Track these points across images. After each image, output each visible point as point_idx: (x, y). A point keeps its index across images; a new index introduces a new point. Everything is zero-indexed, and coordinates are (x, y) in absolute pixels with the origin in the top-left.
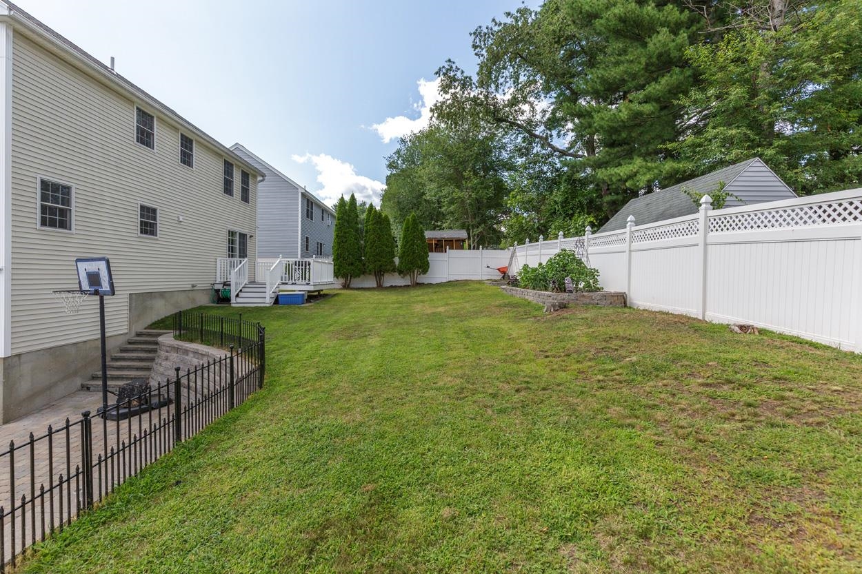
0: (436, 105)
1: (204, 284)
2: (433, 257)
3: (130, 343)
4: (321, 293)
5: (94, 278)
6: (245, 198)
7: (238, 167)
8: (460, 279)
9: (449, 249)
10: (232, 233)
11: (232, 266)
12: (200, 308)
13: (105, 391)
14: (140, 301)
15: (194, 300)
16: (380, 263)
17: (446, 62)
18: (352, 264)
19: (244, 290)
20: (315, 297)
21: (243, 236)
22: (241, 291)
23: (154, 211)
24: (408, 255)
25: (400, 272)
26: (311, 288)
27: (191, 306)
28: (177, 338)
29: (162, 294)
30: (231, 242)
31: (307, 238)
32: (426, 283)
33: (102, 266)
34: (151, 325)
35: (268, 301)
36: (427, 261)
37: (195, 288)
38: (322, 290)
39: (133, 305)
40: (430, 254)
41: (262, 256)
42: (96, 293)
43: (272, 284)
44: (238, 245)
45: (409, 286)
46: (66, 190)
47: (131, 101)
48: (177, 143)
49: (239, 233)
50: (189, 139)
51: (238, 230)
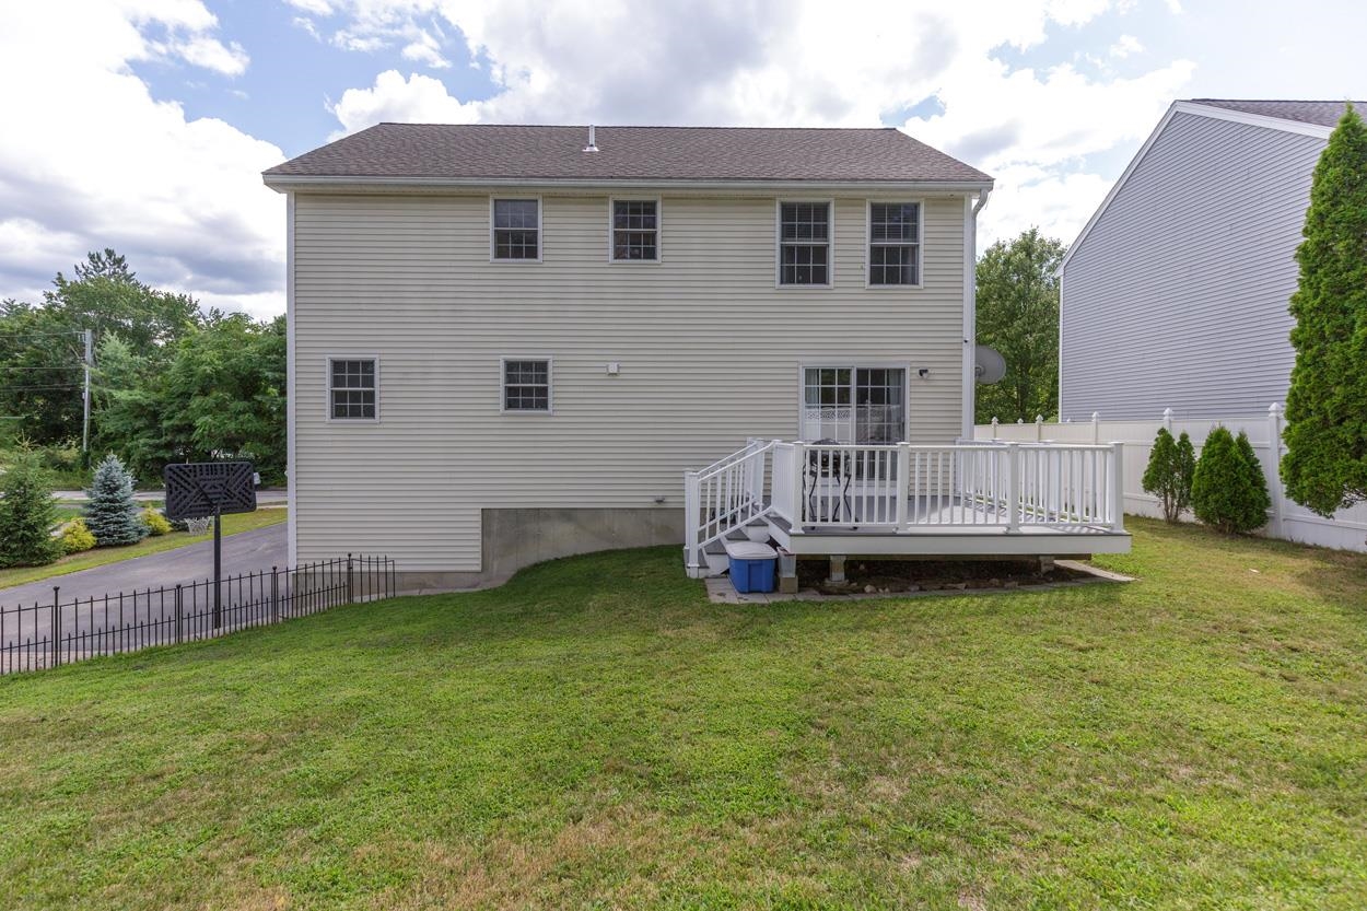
7: (851, 202)
10: (823, 375)
15: (666, 530)
23: (543, 365)
39: (496, 528)
46: (368, 366)
47: (483, 197)
48: (604, 225)
49: (859, 371)
50: (646, 203)
51: (855, 361)
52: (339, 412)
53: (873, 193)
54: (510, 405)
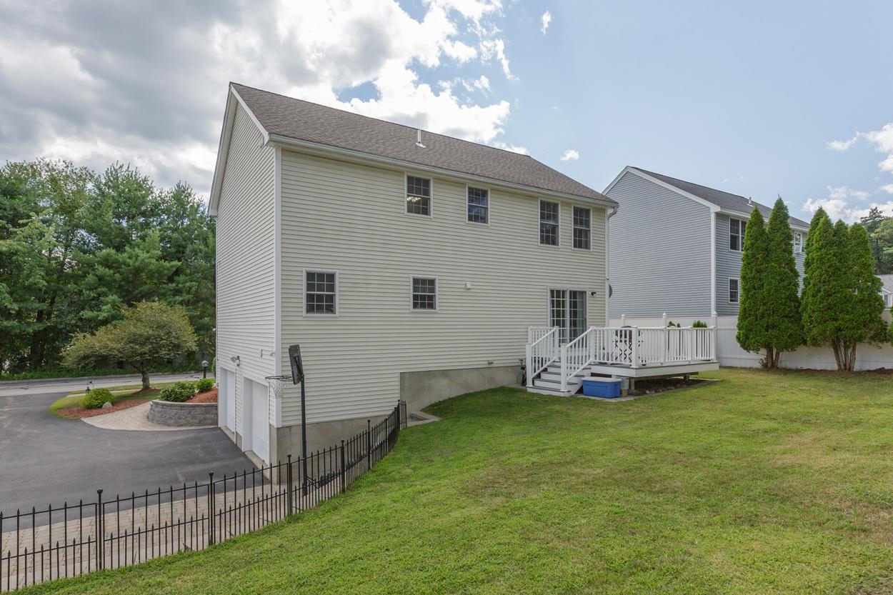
4: (691, 378)
6: (581, 240)
7: (567, 204)
10: (557, 295)
14: (414, 380)
15: (491, 380)
19: (550, 370)
20: (672, 382)
21: (579, 294)
22: (545, 370)
23: (432, 283)
26: (631, 373)
27: (487, 387)
29: (444, 373)
30: (557, 304)
31: (734, 282)
34: (428, 407)
35: (564, 389)
37: (492, 366)
39: (407, 384)
46: (331, 277)
47: (400, 172)
48: (463, 200)
49: (570, 292)
50: (482, 190)
51: (568, 286)
52: (310, 309)
53: (576, 202)
54: (415, 306)
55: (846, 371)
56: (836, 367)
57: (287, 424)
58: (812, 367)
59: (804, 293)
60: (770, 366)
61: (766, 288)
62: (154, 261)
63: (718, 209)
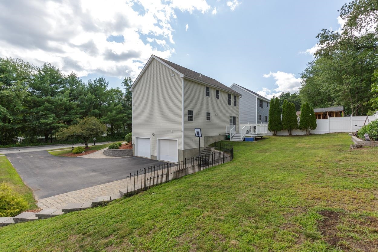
0: (317, 51)
1: (222, 134)
2: (319, 121)
3: (205, 150)
4: (263, 137)
5: (198, 133)
6: (235, 105)
7: (233, 95)
8: (337, 132)
9: (330, 117)
10: (231, 117)
11: (231, 128)
12: (222, 141)
13: (200, 161)
14: (207, 138)
15: (220, 139)
16: (290, 125)
17: (322, 30)
18: (277, 126)
20: (259, 139)
21: (234, 117)
22: (233, 136)
23: (210, 113)
24: (304, 121)
25: (301, 129)
26: (256, 136)
27: (219, 140)
28: (215, 149)
29: (212, 137)
30: (231, 120)
31: (260, 115)
32: (316, 134)
33: (199, 130)
34: (210, 145)
35: (241, 140)
36: (316, 123)
37: (220, 135)
38: (263, 136)
39: (205, 139)
40: (317, 120)
41: (241, 123)
42: (198, 136)
43: (243, 134)
44: (233, 121)
45: (305, 135)
46: (192, 112)
48: (215, 93)
50: (218, 91)
51: (233, 115)
54: (207, 119)
55: (290, 135)
56: (288, 135)
57: (185, 149)
58: (283, 135)
59: (282, 118)
60: (275, 135)
61: (275, 117)
62: (68, 101)
63: (258, 97)
